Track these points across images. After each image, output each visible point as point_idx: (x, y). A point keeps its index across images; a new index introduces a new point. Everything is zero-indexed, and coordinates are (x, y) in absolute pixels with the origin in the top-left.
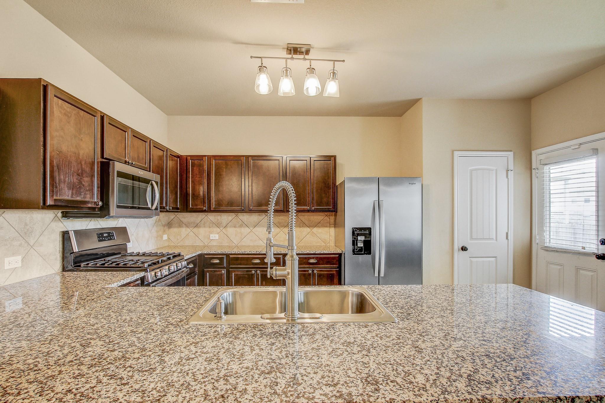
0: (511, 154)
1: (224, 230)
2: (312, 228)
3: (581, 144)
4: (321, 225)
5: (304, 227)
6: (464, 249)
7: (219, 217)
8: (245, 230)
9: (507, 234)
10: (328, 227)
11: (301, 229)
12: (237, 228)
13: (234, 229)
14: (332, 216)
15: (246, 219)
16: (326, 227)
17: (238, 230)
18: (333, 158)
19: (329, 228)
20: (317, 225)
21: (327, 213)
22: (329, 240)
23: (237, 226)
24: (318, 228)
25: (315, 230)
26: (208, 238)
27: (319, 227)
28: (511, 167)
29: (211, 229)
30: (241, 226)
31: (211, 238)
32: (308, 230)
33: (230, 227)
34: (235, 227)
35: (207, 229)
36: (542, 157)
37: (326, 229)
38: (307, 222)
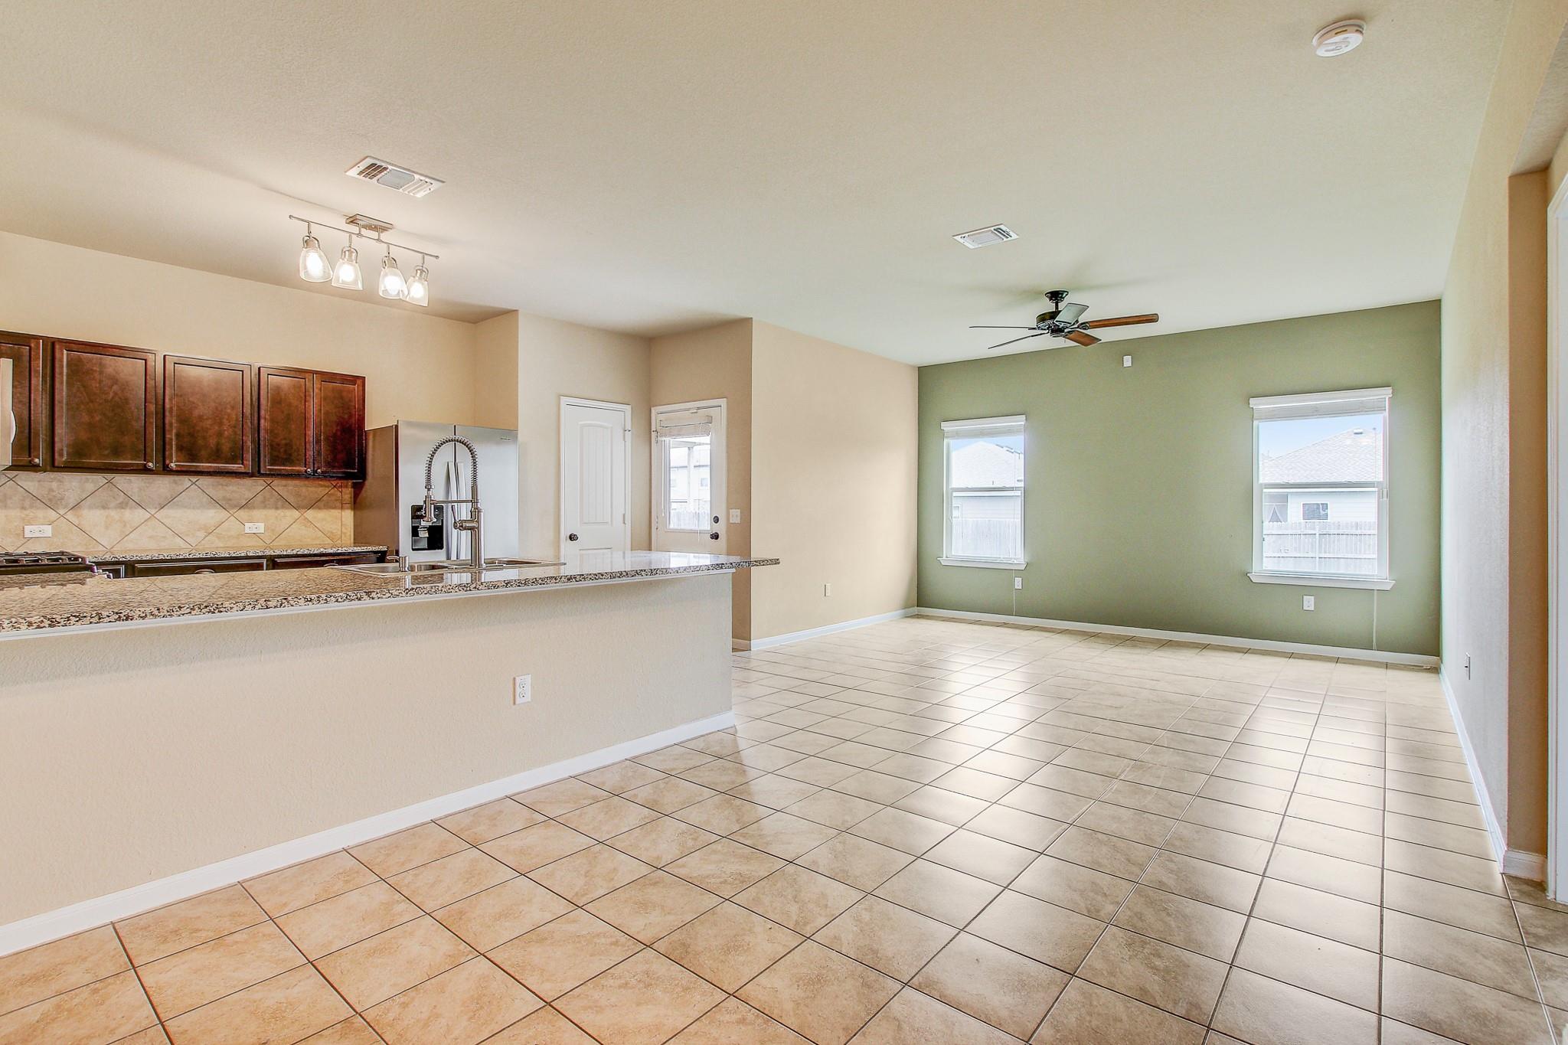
0: (629, 408)
1: (70, 516)
2: (304, 510)
3: (698, 408)
4: (324, 505)
5: (287, 508)
6: (572, 537)
7: (54, 485)
8: (137, 515)
9: (624, 515)
10: (339, 509)
11: (279, 512)
12: (110, 511)
13: (102, 511)
14: (346, 487)
15: (136, 490)
16: (335, 508)
17: (114, 514)
18: (359, 382)
19: (340, 511)
20: (314, 504)
21: (336, 482)
22: (339, 533)
23: (112, 505)
24: (317, 510)
25: (311, 514)
26: (18, 535)
27: (320, 508)
28: (629, 427)
29: (27, 512)
30: (122, 506)
31: (27, 535)
32: (296, 514)
33: (90, 507)
34: (104, 507)
35: (15, 513)
36: (661, 417)
37: (336, 513)
38: (291, 500)
